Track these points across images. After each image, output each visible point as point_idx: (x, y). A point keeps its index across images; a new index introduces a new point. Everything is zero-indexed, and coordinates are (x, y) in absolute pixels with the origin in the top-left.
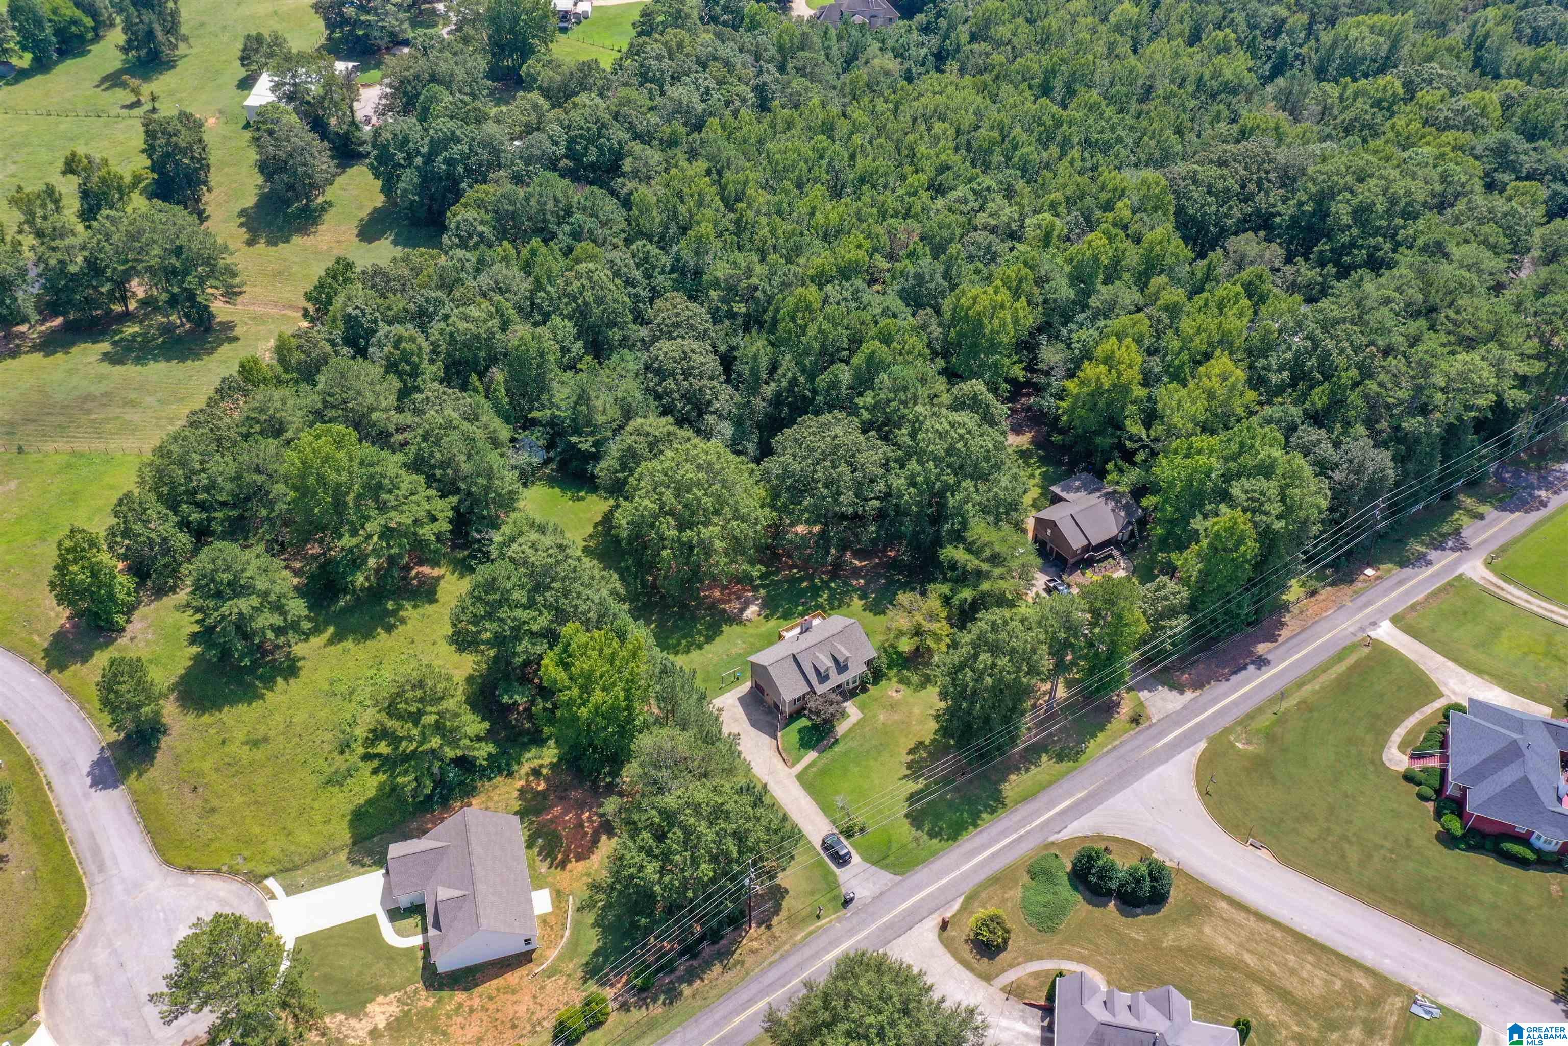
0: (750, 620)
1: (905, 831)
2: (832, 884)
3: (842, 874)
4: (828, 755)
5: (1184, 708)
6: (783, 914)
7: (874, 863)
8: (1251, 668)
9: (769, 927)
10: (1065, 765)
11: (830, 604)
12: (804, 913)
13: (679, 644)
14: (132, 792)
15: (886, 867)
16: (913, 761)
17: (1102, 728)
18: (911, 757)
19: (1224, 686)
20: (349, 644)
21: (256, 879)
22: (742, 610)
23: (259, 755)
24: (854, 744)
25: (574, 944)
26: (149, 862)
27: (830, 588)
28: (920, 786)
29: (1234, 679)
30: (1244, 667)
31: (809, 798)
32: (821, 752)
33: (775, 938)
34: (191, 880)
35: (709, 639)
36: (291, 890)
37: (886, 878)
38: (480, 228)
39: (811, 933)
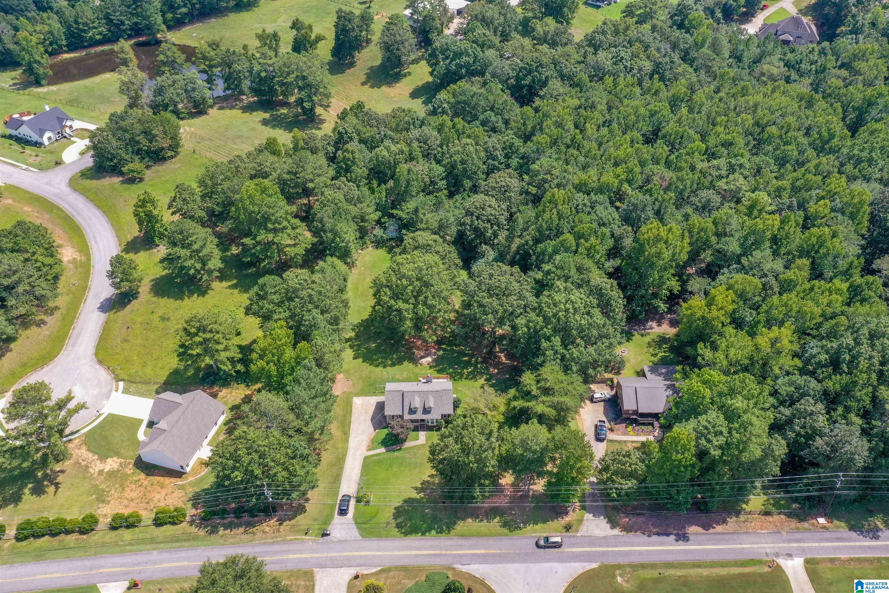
0: (421, 364)
1: (388, 514)
2: (328, 520)
3: (337, 519)
4: (390, 454)
5: (605, 538)
6: (293, 522)
7: (356, 523)
8: (672, 537)
9: (280, 524)
10: (505, 531)
11: (468, 375)
12: (302, 527)
13: (377, 360)
14: (108, 318)
15: (360, 529)
16: (428, 482)
17: (544, 521)
18: (429, 479)
19: (645, 538)
20: (236, 291)
21: (118, 379)
22: (423, 357)
23: (161, 325)
24: (407, 456)
25: (201, 480)
26: (91, 350)
27: (476, 367)
28: (418, 497)
29: (655, 538)
30: (668, 535)
31: (359, 471)
32: (388, 451)
33: (279, 531)
34: (97, 367)
35: (393, 365)
36: (126, 391)
37: (355, 533)
38: (445, 105)
39: (296, 539)
